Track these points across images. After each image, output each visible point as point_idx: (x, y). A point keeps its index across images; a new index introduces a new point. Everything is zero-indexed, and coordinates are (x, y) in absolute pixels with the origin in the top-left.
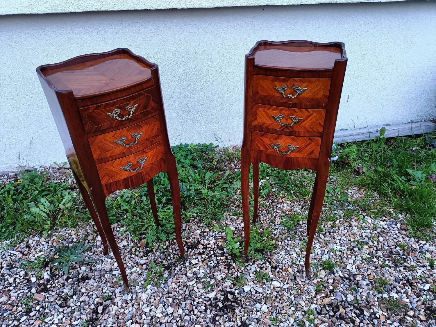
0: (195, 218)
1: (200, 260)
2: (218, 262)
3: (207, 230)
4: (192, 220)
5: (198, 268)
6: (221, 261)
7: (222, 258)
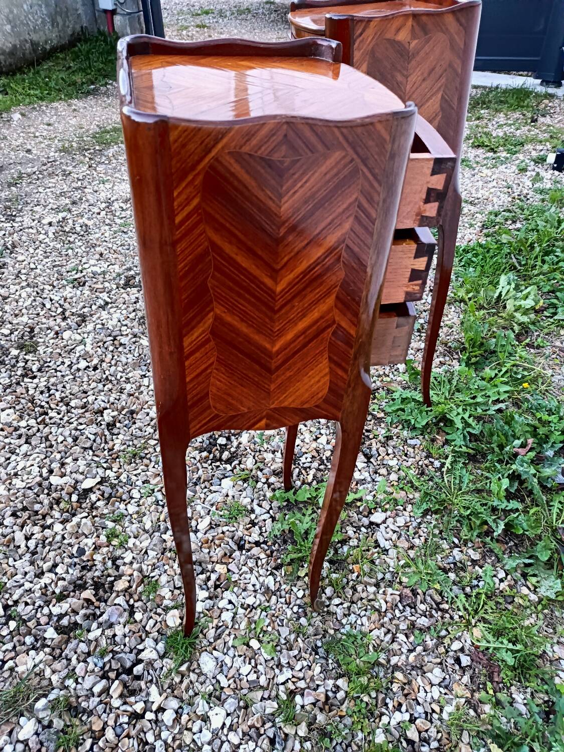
0: (439, 469)
1: (321, 447)
2: (305, 469)
3: (394, 477)
4: (432, 463)
5: (307, 440)
6: (303, 472)
7: (310, 478)
